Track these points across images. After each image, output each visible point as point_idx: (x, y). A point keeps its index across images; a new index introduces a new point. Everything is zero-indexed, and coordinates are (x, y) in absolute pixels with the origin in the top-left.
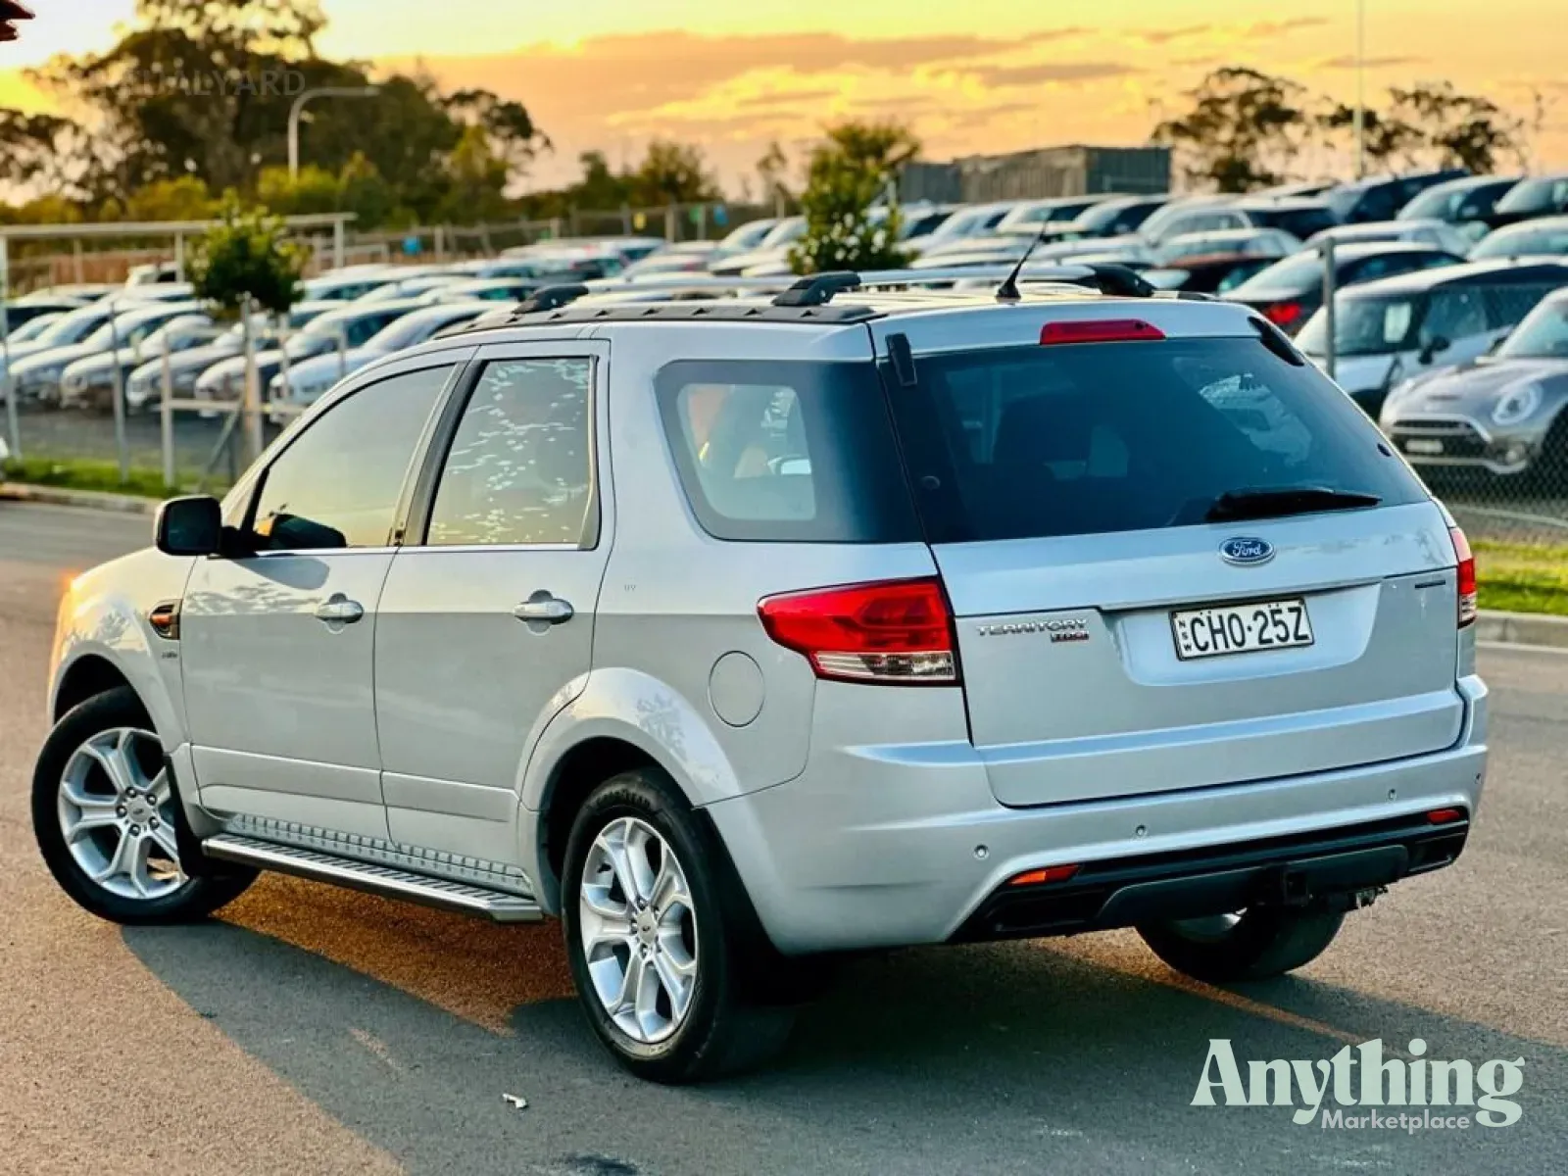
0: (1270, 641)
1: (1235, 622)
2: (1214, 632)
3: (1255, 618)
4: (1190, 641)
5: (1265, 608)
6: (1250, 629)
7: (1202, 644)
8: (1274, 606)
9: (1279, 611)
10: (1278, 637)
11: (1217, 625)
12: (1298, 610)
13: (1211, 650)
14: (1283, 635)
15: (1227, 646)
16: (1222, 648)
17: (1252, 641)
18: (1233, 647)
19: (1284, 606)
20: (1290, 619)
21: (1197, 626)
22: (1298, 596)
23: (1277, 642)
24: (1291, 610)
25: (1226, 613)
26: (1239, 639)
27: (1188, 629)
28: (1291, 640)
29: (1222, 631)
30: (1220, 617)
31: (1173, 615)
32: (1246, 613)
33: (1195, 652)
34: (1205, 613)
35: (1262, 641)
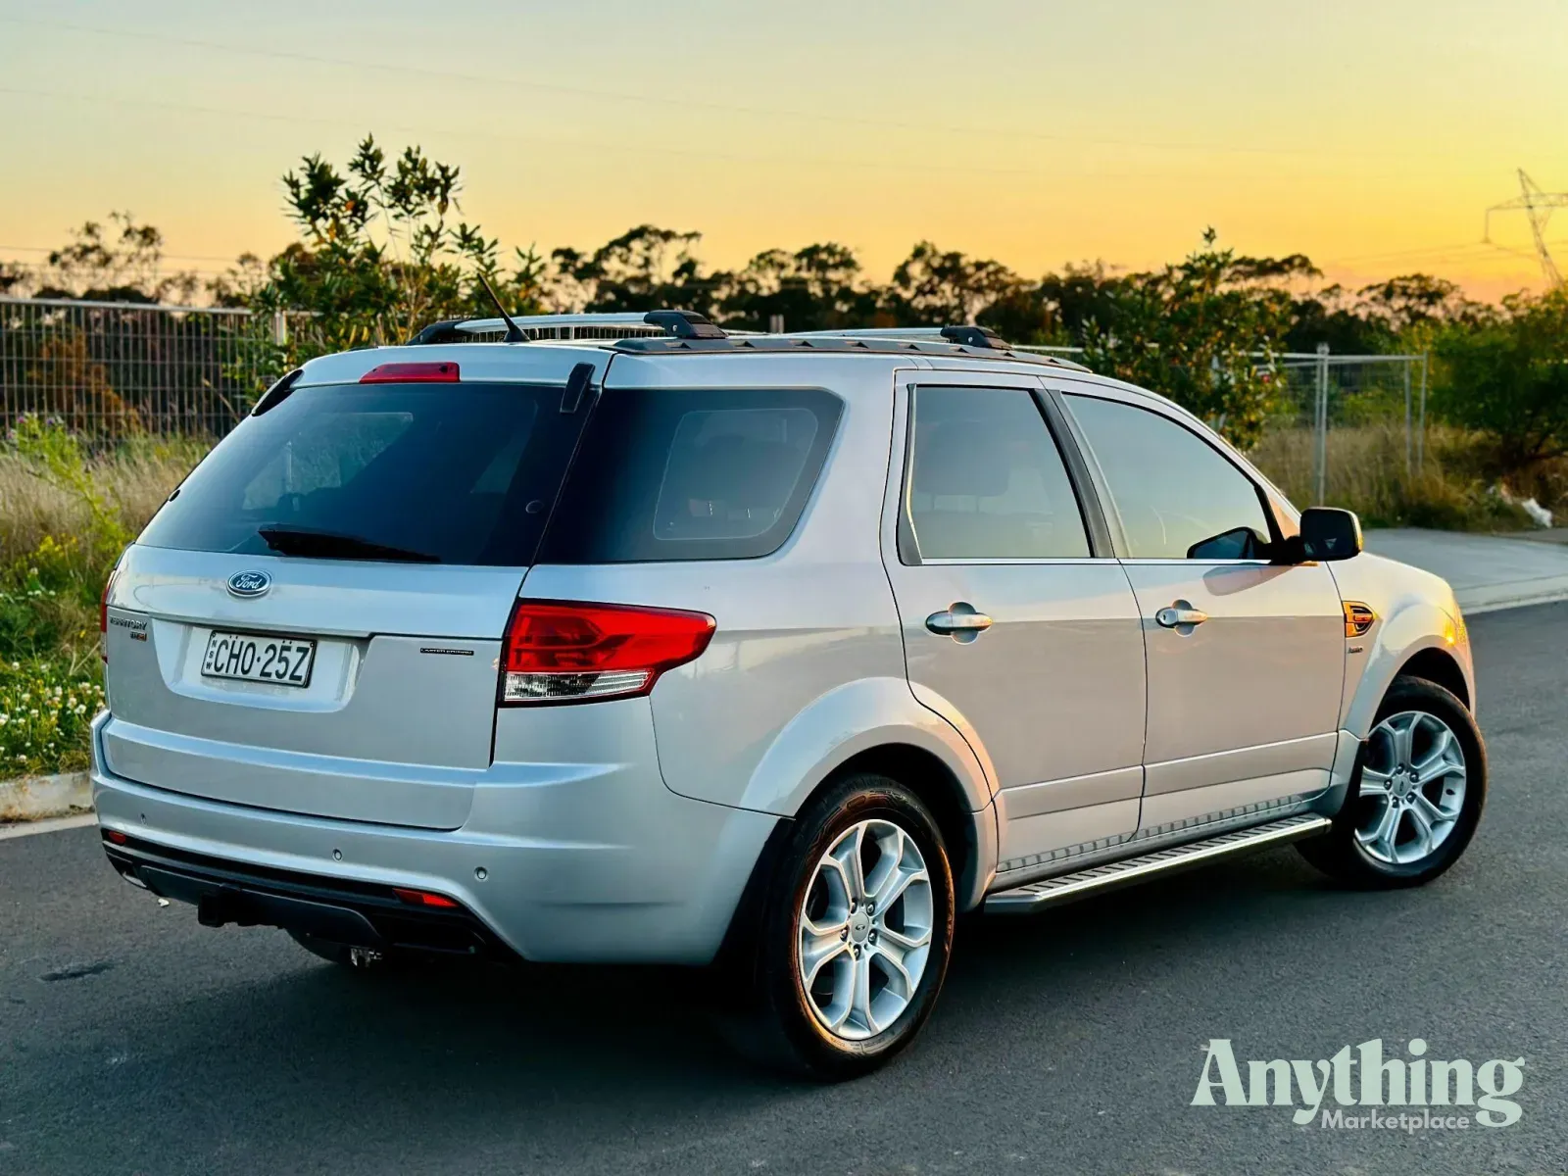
0: (269, 675)
1: (250, 650)
2: (232, 656)
3: (266, 652)
4: (213, 660)
5: (278, 643)
6: (259, 660)
7: (219, 665)
8: (287, 643)
9: (288, 649)
10: (278, 675)
11: (236, 652)
12: (304, 651)
13: (223, 672)
14: (281, 672)
15: (235, 672)
16: (231, 672)
17: (255, 673)
18: (239, 673)
19: (296, 644)
20: (294, 657)
21: (224, 647)
22: (314, 639)
23: (274, 677)
24: (299, 649)
25: (247, 640)
26: (246, 668)
27: (215, 650)
28: (286, 679)
29: (237, 657)
30: (242, 643)
31: (213, 634)
32: (262, 644)
33: (212, 671)
34: (234, 637)
35: (263, 674)
